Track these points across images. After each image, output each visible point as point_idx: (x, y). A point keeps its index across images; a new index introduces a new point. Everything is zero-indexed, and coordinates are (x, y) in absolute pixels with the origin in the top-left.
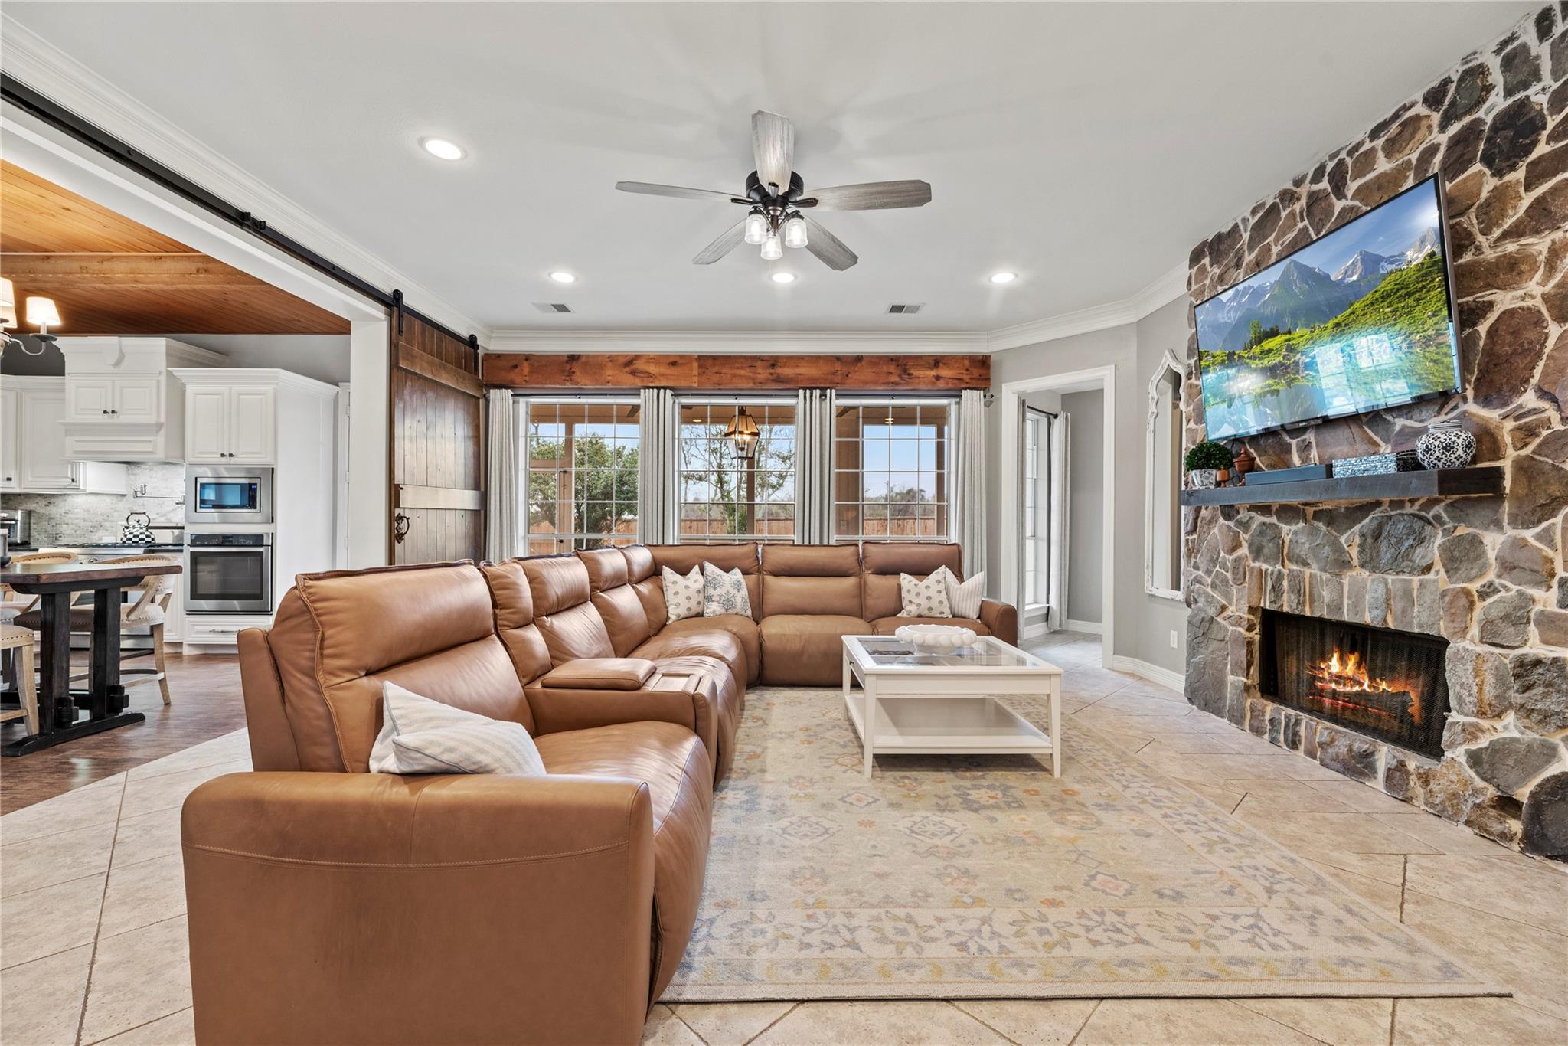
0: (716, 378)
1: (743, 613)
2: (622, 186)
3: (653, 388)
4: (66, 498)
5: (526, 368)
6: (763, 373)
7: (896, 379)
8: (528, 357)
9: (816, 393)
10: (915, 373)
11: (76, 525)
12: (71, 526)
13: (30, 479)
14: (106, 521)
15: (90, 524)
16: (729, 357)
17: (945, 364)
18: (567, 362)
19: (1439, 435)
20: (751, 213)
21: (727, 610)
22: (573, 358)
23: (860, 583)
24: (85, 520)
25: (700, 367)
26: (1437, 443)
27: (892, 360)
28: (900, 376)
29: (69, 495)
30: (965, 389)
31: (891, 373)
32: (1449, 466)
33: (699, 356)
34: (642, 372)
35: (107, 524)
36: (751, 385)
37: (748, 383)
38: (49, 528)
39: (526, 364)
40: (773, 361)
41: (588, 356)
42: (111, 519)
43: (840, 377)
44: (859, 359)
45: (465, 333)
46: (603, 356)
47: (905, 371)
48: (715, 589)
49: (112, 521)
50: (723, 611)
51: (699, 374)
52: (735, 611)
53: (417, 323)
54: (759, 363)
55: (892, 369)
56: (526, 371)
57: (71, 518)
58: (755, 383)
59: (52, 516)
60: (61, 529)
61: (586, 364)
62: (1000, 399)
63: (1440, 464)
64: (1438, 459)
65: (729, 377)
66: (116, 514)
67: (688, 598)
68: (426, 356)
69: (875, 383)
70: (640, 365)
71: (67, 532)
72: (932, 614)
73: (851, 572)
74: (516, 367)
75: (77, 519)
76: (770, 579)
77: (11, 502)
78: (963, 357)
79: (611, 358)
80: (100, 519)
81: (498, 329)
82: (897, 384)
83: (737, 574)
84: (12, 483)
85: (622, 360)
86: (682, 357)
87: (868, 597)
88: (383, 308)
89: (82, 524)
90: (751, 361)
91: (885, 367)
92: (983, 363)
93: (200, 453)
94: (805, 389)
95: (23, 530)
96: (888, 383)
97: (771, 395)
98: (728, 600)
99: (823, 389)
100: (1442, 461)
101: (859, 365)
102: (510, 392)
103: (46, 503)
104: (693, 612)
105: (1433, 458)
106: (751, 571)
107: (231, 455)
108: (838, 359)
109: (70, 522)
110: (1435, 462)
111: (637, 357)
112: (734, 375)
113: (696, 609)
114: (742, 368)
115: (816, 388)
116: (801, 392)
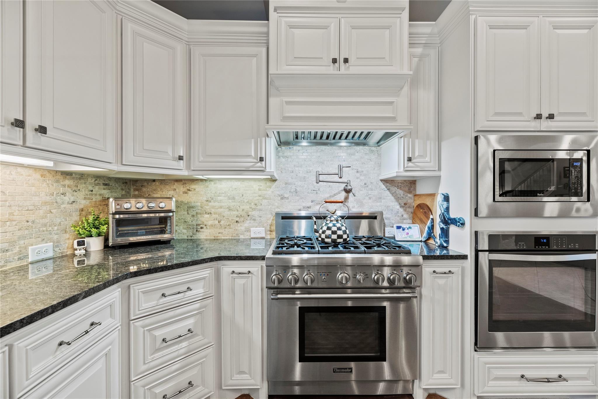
4: (207, 183)
11: (219, 214)
12: (213, 215)
13: (201, 159)
14: (254, 210)
15: (236, 213)
24: (230, 209)
29: (211, 180)
35: (255, 213)
38: (189, 219)
42: (259, 207)
49: (260, 210)
57: (213, 207)
59: (193, 204)
60: (203, 219)
66: (265, 202)
71: (210, 223)
75: (221, 207)
77: (144, 189)
80: (246, 207)
89: (226, 213)
93: (497, 114)
103: (185, 190)
107: (551, 117)
109: (213, 211)
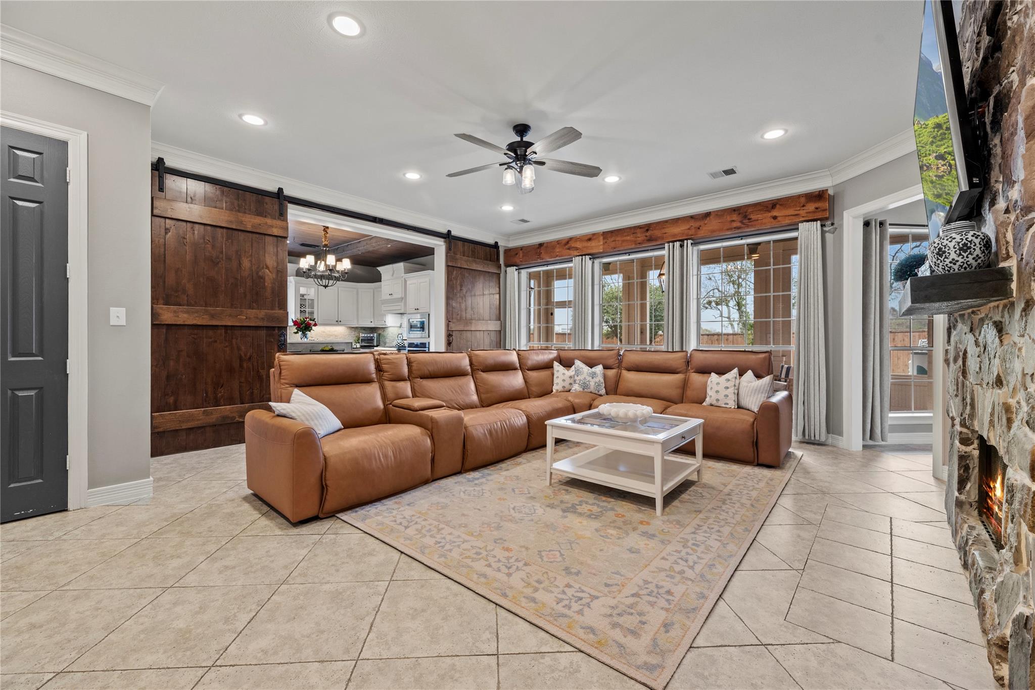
0: (613, 244)
1: (597, 392)
2: (450, 175)
3: (579, 256)
4: (386, 328)
5: (521, 253)
6: (641, 236)
7: (739, 224)
8: (522, 248)
9: (677, 244)
10: (753, 217)
12: (388, 339)
13: (378, 321)
16: (620, 230)
17: (781, 205)
18: (538, 248)
19: (954, 235)
20: (506, 169)
21: (583, 389)
22: (541, 245)
23: (685, 378)
25: (604, 239)
26: (953, 243)
27: (734, 210)
28: (741, 222)
30: (802, 222)
31: (733, 221)
32: (965, 268)
33: (604, 232)
34: (573, 247)
36: (633, 246)
37: (632, 245)
39: (521, 252)
40: (647, 227)
41: (547, 243)
43: (693, 231)
44: (707, 215)
45: (491, 241)
46: (554, 241)
47: (745, 217)
48: (578, 376)
50: (581, 389)
51: (603, 244)
52: (589, 390)
53: (460, 243)
54: (639, 230)
55: (735, 217)
56: (521, 255)
58: (636, 244)
59: (385, 335)
61: (547, 247)
62: (841, 226)
63: (956, 267)
64: (954, 262)
65: (620, 242)
67: (564, 380)
68: (465, 258)
69: (721, 230)
70: (573, 244)
72: (719, 404)
73: (678, 370)
74: (517, 254)
75: (389, 336)
76: (625, 373)
78: (799, 196)
79: (558, 242)
81: (509, 236)
82: (738, 228)
83: (599, 369)
84: (372, 323)
85: (564, 242)
86: (594, 234)
87: (688, 389)
88: (443, 240)
90: (632, 230)
91: (728, 217)
92: (820, 196)
93: (411, 309)
94: (669, 242)
95: (377, 341)
96: (730, 229)
97: (648, 250)
98: (584, 383)
99: (682, 241)
100: (958, 264)
101: (708, 219)
102: (515, 268)
104: (566, 389)
105: (948, 261)
106: (613, 366)
107: (418, 309)
108: (692, 217)
110: (950, 265)
111: (571, 239)
112: (623, 241)
113: (567, 387)
114: (628, 236)
115: (676, 241)
116: (666, 245)
